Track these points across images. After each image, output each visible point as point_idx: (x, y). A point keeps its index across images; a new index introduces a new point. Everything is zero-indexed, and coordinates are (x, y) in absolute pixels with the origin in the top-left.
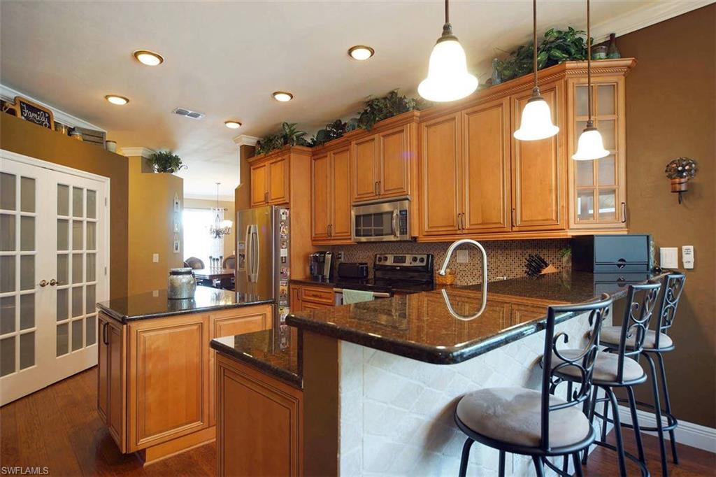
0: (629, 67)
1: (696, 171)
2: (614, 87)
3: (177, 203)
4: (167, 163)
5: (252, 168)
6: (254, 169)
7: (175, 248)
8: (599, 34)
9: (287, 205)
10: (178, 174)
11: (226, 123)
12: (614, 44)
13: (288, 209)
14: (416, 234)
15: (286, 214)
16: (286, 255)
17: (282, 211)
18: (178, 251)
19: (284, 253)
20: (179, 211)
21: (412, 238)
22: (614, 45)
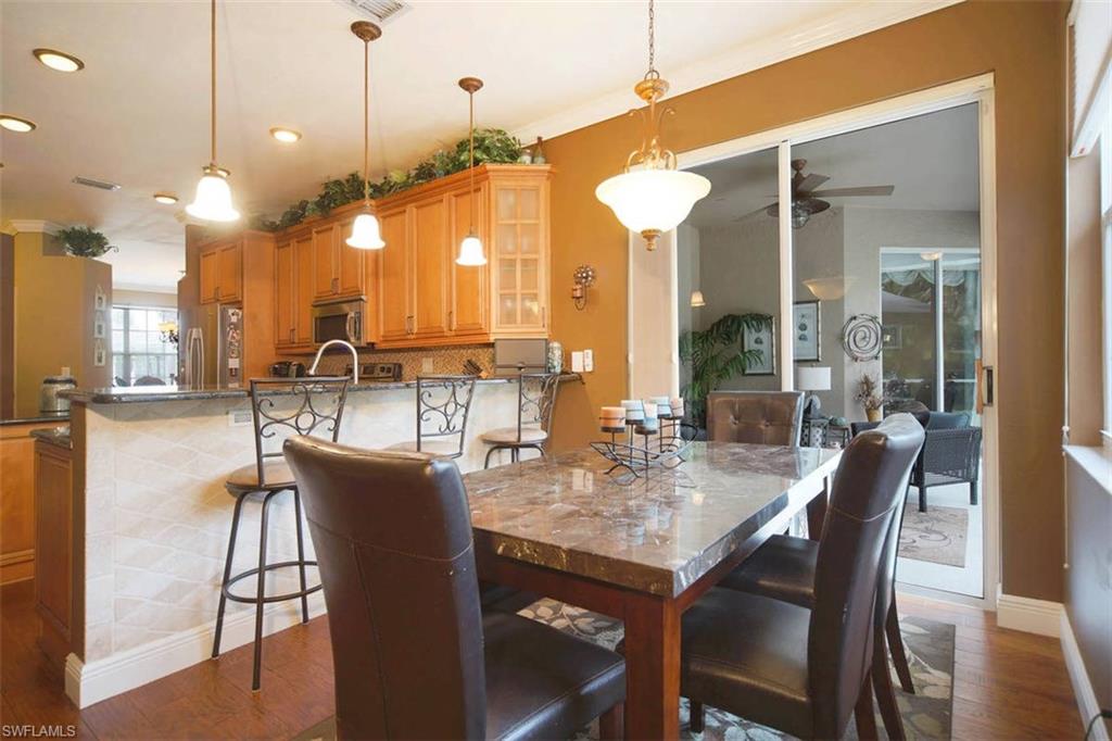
0: (549, 172)
1: (593, 277)
2: (537, 190)
3: (100, 298)
4: (87, 242)
5: (202, 254)
6: (204, 256)
7: (96, 359)
8: (526, 137)
9: (238, 304)
10: (103, 258)
11: (156, 196)
12: (541, 148)
13: (240, 309)
14: (371, 339)
15: (238, 315)
16: (237, 366)
17: (231, 311)
18: (103, 363)
19: (234, 363)
20: (103, 308)
21: (368, 344)
22: (539, 149)
